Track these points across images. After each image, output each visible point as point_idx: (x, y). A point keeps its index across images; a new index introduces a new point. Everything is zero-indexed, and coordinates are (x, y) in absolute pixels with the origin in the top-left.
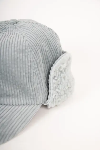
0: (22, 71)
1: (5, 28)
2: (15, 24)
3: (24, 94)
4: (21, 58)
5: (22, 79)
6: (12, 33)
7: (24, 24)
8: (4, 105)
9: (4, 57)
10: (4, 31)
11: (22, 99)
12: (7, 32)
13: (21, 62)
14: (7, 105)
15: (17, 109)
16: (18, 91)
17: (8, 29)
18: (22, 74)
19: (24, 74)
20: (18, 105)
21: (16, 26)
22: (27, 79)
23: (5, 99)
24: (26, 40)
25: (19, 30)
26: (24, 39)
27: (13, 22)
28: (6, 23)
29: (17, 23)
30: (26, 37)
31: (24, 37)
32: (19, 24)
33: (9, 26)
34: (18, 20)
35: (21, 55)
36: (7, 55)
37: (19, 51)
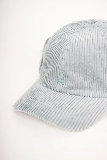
0: (100, 67)
1: (84, 27)
2: (93, 23)
3: (100, 88)
4: (101, 55)
5: (100, 74)
6: (90, 31)
7: (101, 24)
8: (82, 96)
9: (86, 53)
10: (83, 29)
11: (98, 91)
12: (86, 31)
13: (100, 58)
14: (85, 96)
15: (94, 100)
16: (95, 84)
17: (86, 28)
18: (100, 69)
19: (102, 69)
20: (95, 97)
21: (94, 25)
22: (104, 74)
23: (83, 91)
24: (105, 38)
25: (97, 29)
26: (103, 37)
27: (91, 21)
28: (84, 23)
29: (94, 22)
30: (105, 36)
31: (103, 35)
32: (97, 24)
33: (87, 25)
34: (96, 20)
35: (101, 51)
36: (88, 52)
37: (98, 48)
